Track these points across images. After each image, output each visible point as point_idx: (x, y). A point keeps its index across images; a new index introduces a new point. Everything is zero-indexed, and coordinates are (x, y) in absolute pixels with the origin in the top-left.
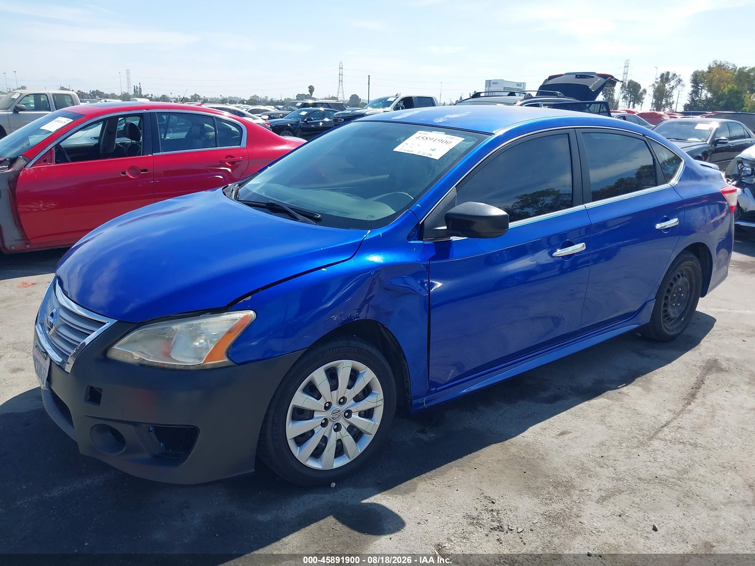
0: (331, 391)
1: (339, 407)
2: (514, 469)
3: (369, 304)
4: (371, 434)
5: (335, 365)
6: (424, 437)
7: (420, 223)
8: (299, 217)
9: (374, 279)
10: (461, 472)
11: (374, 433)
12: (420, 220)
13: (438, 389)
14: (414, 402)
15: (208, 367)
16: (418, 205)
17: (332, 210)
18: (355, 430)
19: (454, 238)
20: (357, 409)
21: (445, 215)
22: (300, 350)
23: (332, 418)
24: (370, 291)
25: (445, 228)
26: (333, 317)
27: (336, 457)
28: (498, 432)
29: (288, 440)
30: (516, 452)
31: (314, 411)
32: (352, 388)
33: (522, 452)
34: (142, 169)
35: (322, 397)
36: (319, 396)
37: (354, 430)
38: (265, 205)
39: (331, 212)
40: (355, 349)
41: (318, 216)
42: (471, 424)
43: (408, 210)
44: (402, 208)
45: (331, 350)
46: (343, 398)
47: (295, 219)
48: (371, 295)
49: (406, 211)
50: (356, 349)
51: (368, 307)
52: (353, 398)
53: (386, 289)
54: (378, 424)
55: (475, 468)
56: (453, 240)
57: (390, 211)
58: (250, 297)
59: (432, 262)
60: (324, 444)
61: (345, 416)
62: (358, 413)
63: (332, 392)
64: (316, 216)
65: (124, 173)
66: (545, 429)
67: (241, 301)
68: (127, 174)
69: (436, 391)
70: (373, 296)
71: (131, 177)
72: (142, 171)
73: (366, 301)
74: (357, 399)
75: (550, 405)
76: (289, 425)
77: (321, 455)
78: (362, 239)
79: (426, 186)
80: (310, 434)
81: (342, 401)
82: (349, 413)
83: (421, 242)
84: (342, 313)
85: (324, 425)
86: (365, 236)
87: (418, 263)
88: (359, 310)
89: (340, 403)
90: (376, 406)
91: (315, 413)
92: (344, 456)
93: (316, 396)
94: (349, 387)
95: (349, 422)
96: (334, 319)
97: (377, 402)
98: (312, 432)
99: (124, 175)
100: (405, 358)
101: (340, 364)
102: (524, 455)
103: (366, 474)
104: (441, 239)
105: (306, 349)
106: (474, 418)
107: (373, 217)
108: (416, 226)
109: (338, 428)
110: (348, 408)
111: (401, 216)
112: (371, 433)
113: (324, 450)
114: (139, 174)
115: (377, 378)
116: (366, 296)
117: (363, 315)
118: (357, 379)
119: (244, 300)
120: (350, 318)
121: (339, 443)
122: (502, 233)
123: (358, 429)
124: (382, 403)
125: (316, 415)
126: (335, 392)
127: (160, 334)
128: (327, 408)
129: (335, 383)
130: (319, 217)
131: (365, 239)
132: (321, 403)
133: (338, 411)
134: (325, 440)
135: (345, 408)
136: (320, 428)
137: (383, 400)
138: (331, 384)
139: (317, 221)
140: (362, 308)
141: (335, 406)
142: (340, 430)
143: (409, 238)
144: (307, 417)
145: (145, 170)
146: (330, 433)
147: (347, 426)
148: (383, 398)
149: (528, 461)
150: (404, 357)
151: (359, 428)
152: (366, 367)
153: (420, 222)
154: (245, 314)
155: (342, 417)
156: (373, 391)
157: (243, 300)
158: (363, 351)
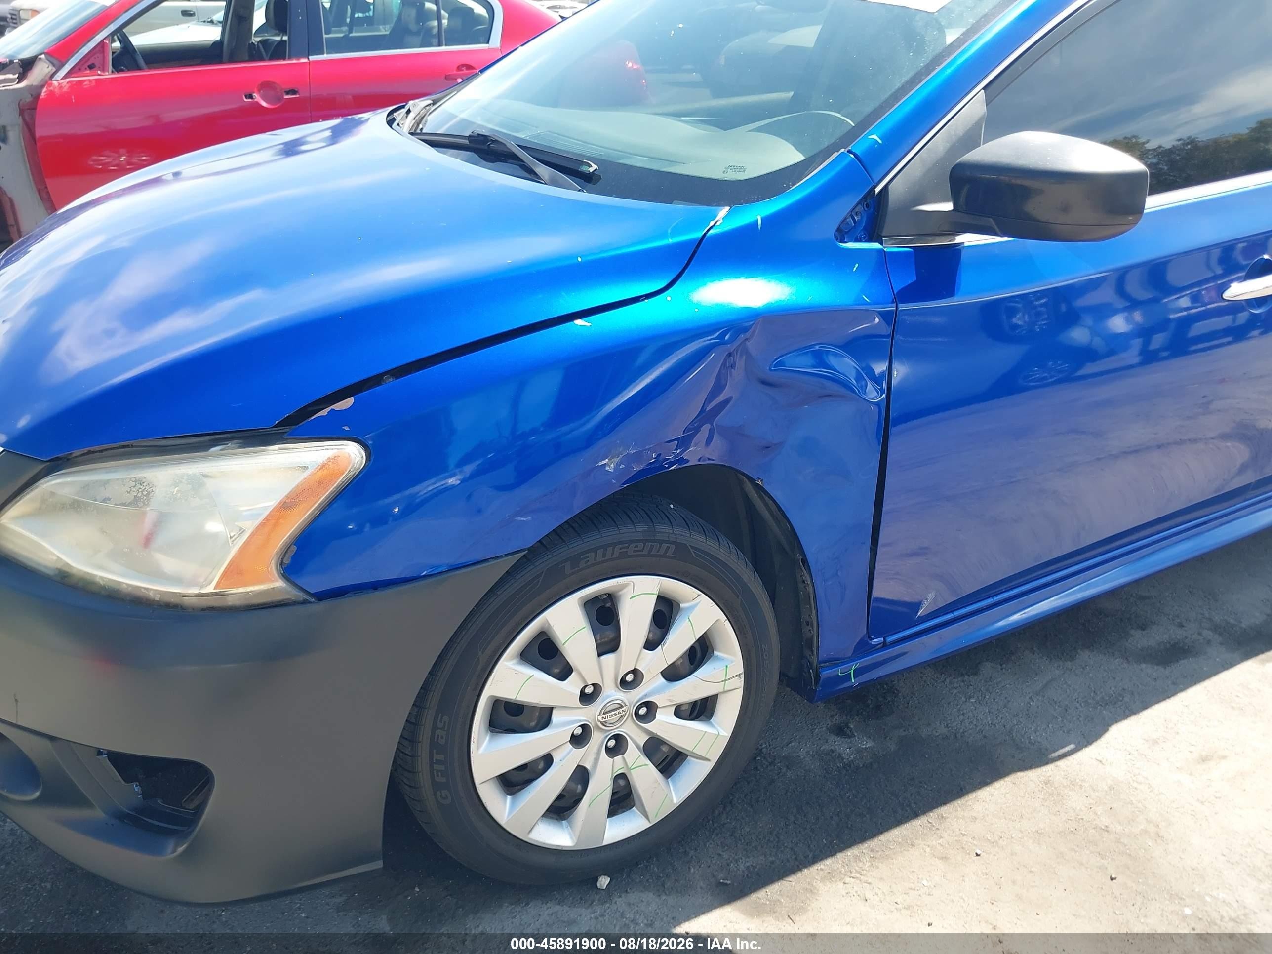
0: (599, 655)
1: (621, 696)
2: (1082, 864)
3: (712, 424)
4: (709, 760)
5: (613, 589)
6: (843, 748)
7: (877, 190)
8: (543, 170)
9: (730, 355)
10: (939, 863)
11: (715, 754)
12: (876, 181)
13: (890, 639)
14: (825, 674)
15: (230, 601)
16: (874, 137)
17: (631, 154)
18: (664, 748)
19: (968, 239)
20: (670, 701)
21: (949, 169)
22: (506, 555)
23: (601, 722)
24: (718, 387)
25: (948, 206)
26: (603, 462)
27: (612, 813)
28: (1034, 744)
29: (477, 785)
30: (1083, 808)
31: (551, 709)
32: (658, 646)
33: (1100, 810)
34: (288, 88)
35: (573, 673)
36: (564, 672)
37: (662, 750)
38: (467, 142)
39: (630, 158)
40: (668, 547)
41: (591, 166)
42: (963, 714)
43: (843, 150)
44: (826, 144)
45: (600, 552)
46: (635, 672)
47: (531, 175)
48: (721, 398)
49: (836, 154)
50: (673, 547)
51: (711, 431)
52: (661, 672)
53: (764, 382)
54: (727, 735)
55: (977, 855)
56: (966, 245)
57: (790, 156)
58: (349, 402)
59: (902, 307)
60: (579, 787)
61: (636, 713)
62: (674, 707)
63: (603, 657)
64: (584, 169)
65: (251, 97)
66: (1155, 742)
67: (324, 413)
68: (257, 97)
69: (885, 646)
70: (726, 402)
71: (264, 104)
72: (288, 93)
73: (705, 416)
74: (673, 674)
75: (1161, 669)
76: (478, 748)
77: (572, 813)
78: (699, 234)
79: (898, 85)
80: (541, 765)
81: (629, 678)
82: (649, 709)
83: (876, 246)
84: (632, 452)
85: (579, 739)
86: (712, 223)
87: (864, 307)
88: (684, 442)
89: (624, 684)
90: (722, 690)
91: (554, 712)
92: (634, 811)
93: (556, 671)
94: (651, 645)
95: (647, 731)
96: (607, 468)
97: (725, 681)
98: (547, 760)
99: (250, 100)
100: (809, 566)
101: (625, 586)
102: (1104, 821)
103: (692, 853)
104: (930, 238)
105: (524, 553)
106: (970, 698)
107: (742, 169)
108: (865, 198)
109: (617, 747)
110: (646, 696)
111: (821, 167)
112: (707, 757)
113: (581, 799)
114: (280, 99)
115: (727, 621)
116: (709, 400)
117: (694, 455)
118: (673, 624)
119: (332, 407)
120: (659, 463)
121: (622, 782)
122: (1123, 228)
123: (671, 747)
124: (740, 683)
125: (556, 717)
126: (609, 658)
127: (96, 500)
128: (586, 698)
129: (610, 634)
130: (591, 170)
131: (711, 232)
132: (572, 686)
133: (619, 706)
134: (581, 776)
135: (641, 695)
136: (568, 750)
137: (742, 676)
138: (598, 637)
139: (587, 180)
140: (691, 437)
141: (611, 693)
142: (622, 750)
143: (842, 234)
144: (533, 724)
145: (293, 92)
146: (597, 760)
147: (642, 739)
148: (742, 670)
149: (1118, 841)
150: (805, 561)
151: (674, 744)
152: (700, 593)
153: (875, 187)
154: (330, 454)
155: (630, 718)
156: (715, 652)
157: (329, 409)
158: (692, 550)
